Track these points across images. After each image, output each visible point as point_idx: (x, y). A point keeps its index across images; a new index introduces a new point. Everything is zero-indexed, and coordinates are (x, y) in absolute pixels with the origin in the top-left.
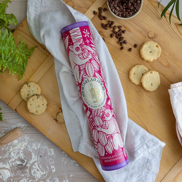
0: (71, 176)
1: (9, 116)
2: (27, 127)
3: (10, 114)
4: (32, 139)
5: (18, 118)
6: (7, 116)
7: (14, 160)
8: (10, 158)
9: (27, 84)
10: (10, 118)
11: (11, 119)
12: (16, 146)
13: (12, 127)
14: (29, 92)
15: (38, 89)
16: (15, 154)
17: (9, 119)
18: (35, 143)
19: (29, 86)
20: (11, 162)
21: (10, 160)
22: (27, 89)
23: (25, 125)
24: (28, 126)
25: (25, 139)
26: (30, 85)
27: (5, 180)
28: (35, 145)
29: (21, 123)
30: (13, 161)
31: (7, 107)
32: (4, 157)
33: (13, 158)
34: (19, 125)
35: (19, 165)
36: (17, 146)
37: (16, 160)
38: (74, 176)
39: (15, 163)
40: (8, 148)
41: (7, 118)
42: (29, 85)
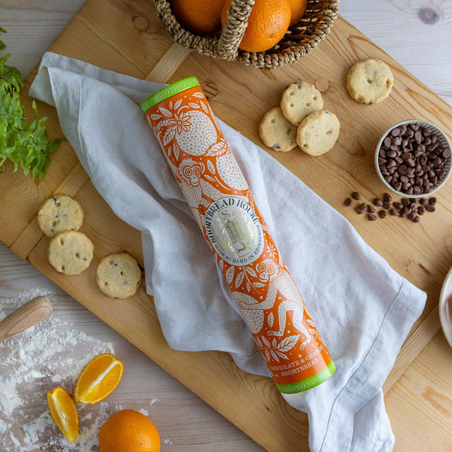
0: (153, 401)
1: (13, 272)
2: (55, 295)
3: (16, 268)
4: (66, 323)
5: (33, 277)
6: (9, 272)
7: (27, 368)
8: (18, 365)
9: (55, 200)
10: (16, 276)
11: (17, 278)
12: (31, 338)
13: (20, 296)
14: (57, 217)
15: (77, 212)
16: (30, 357)
17: (14, 279)
18: (73, 331)
19: (59, 205)
20: (21, 374)
21: (17, 369)
22: (54, 211)
23: (50, 292)
24: (55, 293)
25: (50, 323)
26: (61, 203)
27: (7, 414)
28: (71, 335)
29: (39, 289)
30: (24, 372)
31: (7, 254)
32: (5, 364)
33: (25, 364)
34: (37, 291)
35: (38, 380)
36: (33, 338)
37: (30, 369)
38: (159, 401)
39: (29, 375)
40: (12, 343)
41: (9, 277)
42: (58, 202)
